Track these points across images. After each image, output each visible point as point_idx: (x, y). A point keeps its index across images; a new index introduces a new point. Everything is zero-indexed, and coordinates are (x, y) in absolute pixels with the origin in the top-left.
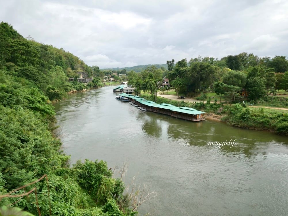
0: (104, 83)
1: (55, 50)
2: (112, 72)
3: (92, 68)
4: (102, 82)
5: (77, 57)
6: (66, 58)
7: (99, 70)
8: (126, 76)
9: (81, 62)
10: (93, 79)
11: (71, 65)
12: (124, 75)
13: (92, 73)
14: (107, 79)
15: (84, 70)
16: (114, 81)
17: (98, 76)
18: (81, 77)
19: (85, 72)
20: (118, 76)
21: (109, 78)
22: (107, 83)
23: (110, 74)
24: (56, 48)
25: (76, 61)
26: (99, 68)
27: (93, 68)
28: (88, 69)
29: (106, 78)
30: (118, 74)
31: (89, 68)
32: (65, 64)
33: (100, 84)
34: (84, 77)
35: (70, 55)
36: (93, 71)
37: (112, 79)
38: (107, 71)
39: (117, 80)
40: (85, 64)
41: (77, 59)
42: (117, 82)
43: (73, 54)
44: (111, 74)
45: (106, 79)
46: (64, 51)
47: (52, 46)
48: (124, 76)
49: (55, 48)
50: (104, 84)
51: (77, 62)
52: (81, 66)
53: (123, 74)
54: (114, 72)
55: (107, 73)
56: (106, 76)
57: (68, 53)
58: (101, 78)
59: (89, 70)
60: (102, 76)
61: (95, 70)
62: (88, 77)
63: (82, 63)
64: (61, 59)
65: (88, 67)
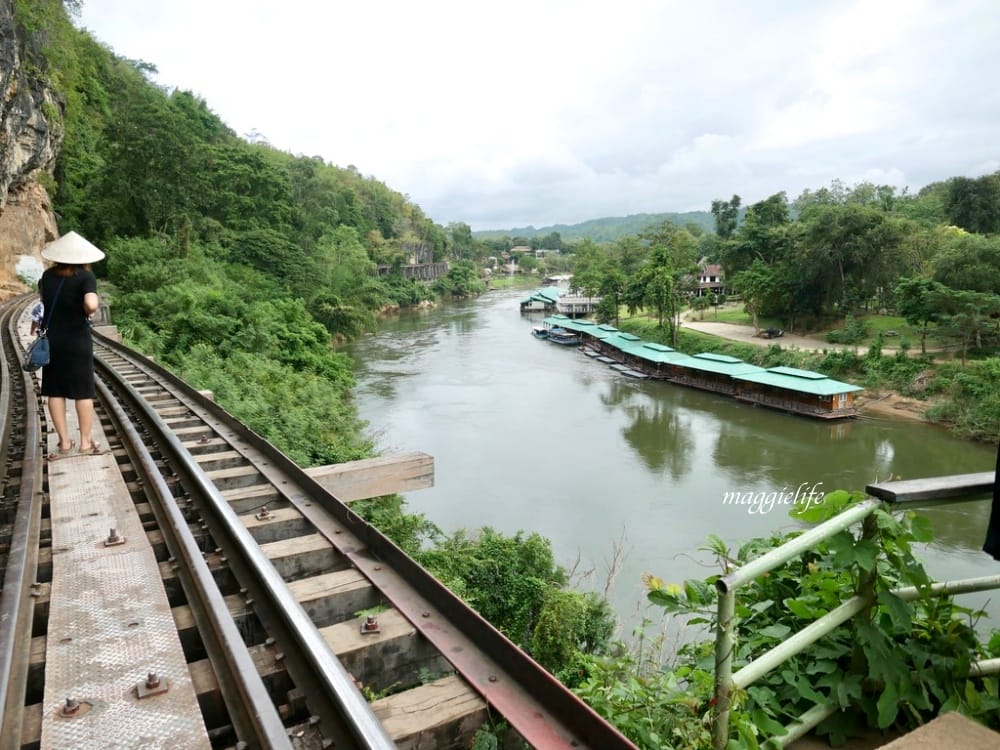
0: (486, 280)
1: (332, 174)
2: (511, 243)
3: (446, 228)
4: (480, 277)
5: (400, 194)
6: (366, 197)
7: (470, 237)
8: (559, 258)
9: (413, 211)
10: (449, 267)
11: (382, 220)
12: (552, 252)
13: (448, 248)
14: (495, 268)
15: (421, 239)
16: (520, 272)
17: (466, 256)
18: (413, 261)
19: (424, 243)
20: (535, 256)
21: (501, 263)
22: (496, 282)
23: (507, 248)
24: (334, 165)
25: (397, 208)
26: (470, 231)
27: (451, 231)
28: (435, 233)
29: (493, 261)
30: (534, 248)
31: (439, 231)
32: (361, 217)
33: (474, 283)
34: (421, 262)
35: (379, 188)
36: (449, 239)
37: (512, 267)
38: (495, 239)
39: (531, 269)
40: (426, 217)
41: (400, 202)
42: (530, 279)
43: (387, 185)
44: (508, 251)
45: (491, 267)
46: (360, 175)
47: (322, 160)
48: (554, 255)
49: (331, 165)
50: (487, 283)
51: (401, 208)
52: (412, 224)
53: (550, 249)
54: (520, 242)
55: (497, 248)
56: (493, 258)
57: (373, 182)
58: (475, 264)
59: (439, 237)
60: (479, 256)
61: (456, 237)
62: (435, 260)
63: (416, 215)
64: (350, 202)
65: (433, 226)
